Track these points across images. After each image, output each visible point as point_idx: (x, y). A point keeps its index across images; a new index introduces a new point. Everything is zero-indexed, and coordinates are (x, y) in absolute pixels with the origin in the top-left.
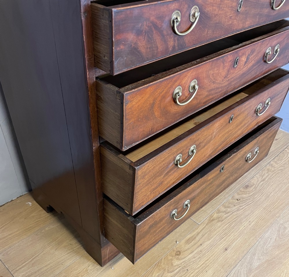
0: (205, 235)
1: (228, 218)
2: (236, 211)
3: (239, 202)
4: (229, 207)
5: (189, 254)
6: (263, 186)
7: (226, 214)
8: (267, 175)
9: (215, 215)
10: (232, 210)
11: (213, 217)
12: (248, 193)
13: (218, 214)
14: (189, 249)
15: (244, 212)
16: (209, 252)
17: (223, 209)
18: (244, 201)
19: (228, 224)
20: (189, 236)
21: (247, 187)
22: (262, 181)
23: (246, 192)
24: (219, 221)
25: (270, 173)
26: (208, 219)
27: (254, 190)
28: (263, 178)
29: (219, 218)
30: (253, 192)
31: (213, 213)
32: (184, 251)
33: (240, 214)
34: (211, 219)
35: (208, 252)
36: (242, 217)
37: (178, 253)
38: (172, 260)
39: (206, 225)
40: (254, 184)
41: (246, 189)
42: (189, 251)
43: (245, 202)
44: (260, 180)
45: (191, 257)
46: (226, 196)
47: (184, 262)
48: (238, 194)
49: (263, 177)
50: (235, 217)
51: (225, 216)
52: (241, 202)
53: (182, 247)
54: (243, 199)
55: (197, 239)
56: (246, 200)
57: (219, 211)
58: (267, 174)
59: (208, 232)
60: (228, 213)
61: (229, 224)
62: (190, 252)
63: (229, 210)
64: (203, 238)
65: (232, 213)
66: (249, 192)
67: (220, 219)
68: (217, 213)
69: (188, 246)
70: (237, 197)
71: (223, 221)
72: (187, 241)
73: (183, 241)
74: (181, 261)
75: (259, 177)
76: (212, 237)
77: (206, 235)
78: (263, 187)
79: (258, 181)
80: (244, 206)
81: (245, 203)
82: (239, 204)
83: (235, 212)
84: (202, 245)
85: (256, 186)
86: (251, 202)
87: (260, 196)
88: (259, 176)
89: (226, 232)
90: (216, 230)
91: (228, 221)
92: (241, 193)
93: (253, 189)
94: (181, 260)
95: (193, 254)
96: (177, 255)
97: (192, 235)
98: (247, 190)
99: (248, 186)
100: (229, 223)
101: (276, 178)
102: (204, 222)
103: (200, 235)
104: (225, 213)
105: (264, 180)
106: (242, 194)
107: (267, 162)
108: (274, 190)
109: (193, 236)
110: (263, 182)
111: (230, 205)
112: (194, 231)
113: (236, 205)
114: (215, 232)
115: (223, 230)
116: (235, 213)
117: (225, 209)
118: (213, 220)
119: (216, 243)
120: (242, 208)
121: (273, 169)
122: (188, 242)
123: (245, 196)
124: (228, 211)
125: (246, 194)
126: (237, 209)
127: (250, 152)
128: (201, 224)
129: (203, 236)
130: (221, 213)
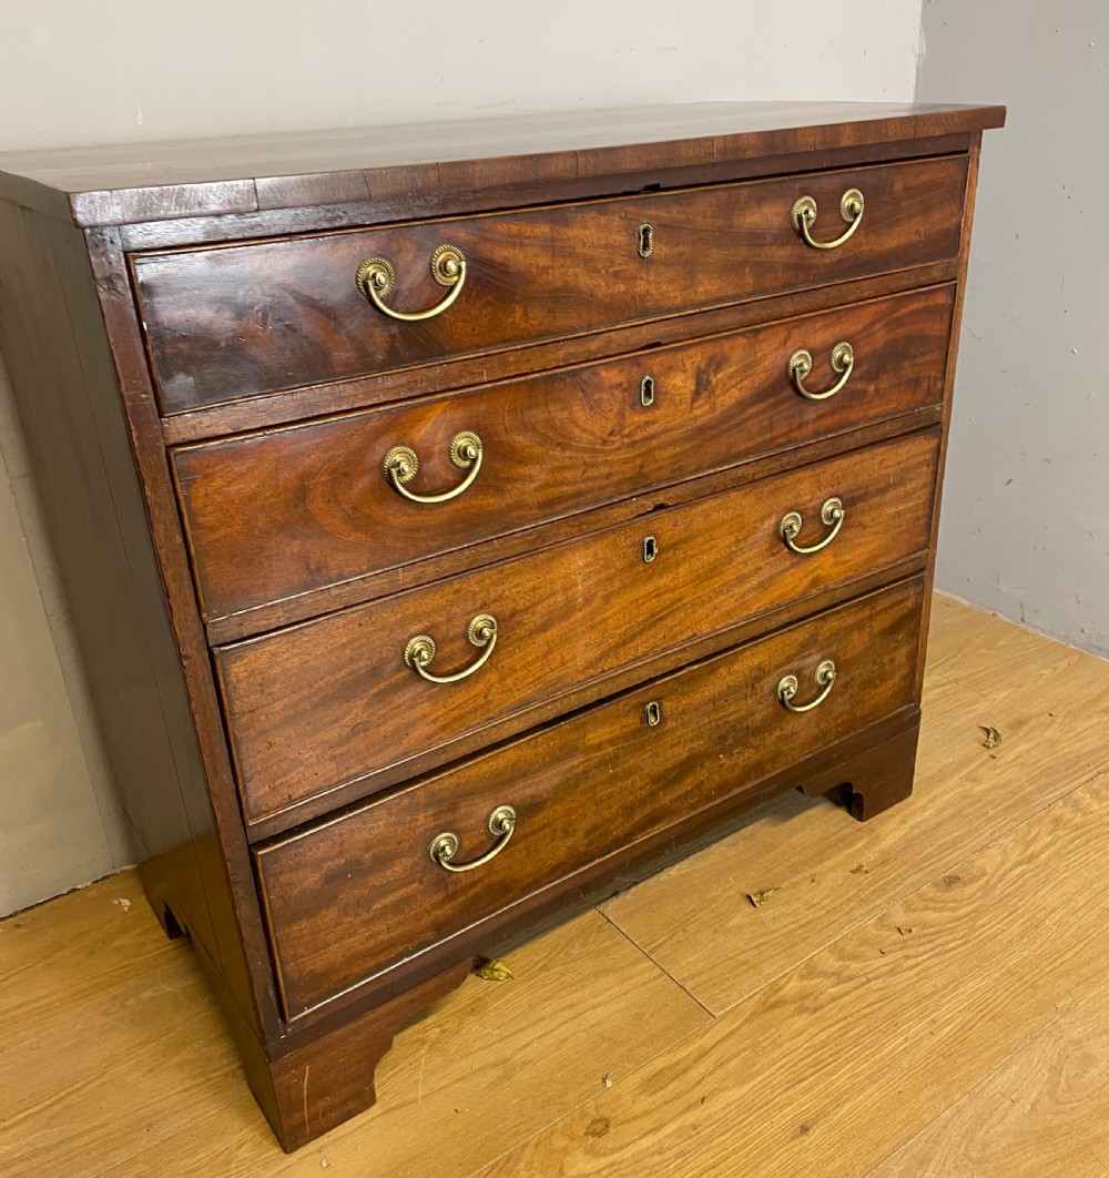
0: (728, 1060)
1: (846, 999)
2: (884, 974)
3: (905, 941)
4: (855, 957)
5: (642, 1132)
6: (1021, 882)
7: (839, 983)
8: (1050, 839)
9: (792, 987)
10: (868, 970)
11: (781, 994)
12: (950, 905)
13: (806, 982)
14: (646, 1113)
15: (916, 978)
16: (728, 1135)
17: (832, 963)
18: (926, 935)
19: (836, 1023)
20: (659, 1063)
21: (952, 881)
22: (1018, 863)
23: (943, 901)
24: (800, 1011)
25: (1061, 833)
26: (757, 997)
27: (979, 894)
28: (1028, 852)
29: (806, 997)
30: (971, 903)
31: (784, 976)
32: (628, 1122)
33: (900, 986)
34: (773, 999)
35: (722, 1134)
36: (906, 999)
37: (600, 1126)
38: (565, 1151)
39: (747, 1020)
40: (984, 874)
41: (946, 891)
42: (646, 1124)
43: (929, 942)
44: (1013, 857)
45: (648, 1148)
46: (856, 913)
47: (613, 1164)
48: (909, 908)
49: (1028, 846)
50: (872, 999)
51: (832, 990)
52: (913, 939)
53: (622, 1105)
54: (924, 928)
55: (694, 1075)
56: (938, 932)
57: (810, 972)
58: (1050, 834)
59: (745, 1050)
60: (850, 979)
61: (842, 1024)
62: (649, 1127)
63: (854, 966)
64: (718, 1074)
65: (864, 980)
66: (954, 901)
67: (807, 1003)
68: (802, 977)
69: (646, 1102)
70: (900, 917)
71: (816, 1010)
72: (649, 1080)
73: (634, 1080)
74: (603, 1161)
75: (1013, 848)
76: (758, 1073)
77: (735, 1061)
78: (1021, 886)
79: (1003, 863)
80: (920, 959)
81: (929, 946)
82: (902, 949)
83: (876, 978)
84: (706, 1104)
85: (991, 882)
86: (958, 942)
87: (1003, 920)
88: (1011, 845)
89: (824, 1057)
90: (781, 1045)
91: (840, 1011)
92: (921, 905)
93: (978, 890)
94: (604, 1155)
95: (661, 1134)
96: (594, 1134)
98: (950, 895)
99: (957, 878)
100: (841, 1020)
101: (1085, 854)
102: (740, 1008)
103: (709, 1061)
104: (833, 979)
105: (1030, 859)
106: (926, 909)
109: (677, 1063)
110: (1025, 867)
111: (862, 949)
112: (687, 1042)
113: (891, 952)
114: (777, 1053)
115: (810, 1047)
116: (878, 984)
117: (839, 963)
118: (775, 1005)
119: (770, 1097)
120: (912, 962)
121: (1079, 819)
122: (652, 1084)
123: (934, 915)
124: (847, 973)
125: (940, 910)
126: (891, 967)
127: (791, 672)
128: (723, 1018)
129: (722, 1064)
130: (819, 976)
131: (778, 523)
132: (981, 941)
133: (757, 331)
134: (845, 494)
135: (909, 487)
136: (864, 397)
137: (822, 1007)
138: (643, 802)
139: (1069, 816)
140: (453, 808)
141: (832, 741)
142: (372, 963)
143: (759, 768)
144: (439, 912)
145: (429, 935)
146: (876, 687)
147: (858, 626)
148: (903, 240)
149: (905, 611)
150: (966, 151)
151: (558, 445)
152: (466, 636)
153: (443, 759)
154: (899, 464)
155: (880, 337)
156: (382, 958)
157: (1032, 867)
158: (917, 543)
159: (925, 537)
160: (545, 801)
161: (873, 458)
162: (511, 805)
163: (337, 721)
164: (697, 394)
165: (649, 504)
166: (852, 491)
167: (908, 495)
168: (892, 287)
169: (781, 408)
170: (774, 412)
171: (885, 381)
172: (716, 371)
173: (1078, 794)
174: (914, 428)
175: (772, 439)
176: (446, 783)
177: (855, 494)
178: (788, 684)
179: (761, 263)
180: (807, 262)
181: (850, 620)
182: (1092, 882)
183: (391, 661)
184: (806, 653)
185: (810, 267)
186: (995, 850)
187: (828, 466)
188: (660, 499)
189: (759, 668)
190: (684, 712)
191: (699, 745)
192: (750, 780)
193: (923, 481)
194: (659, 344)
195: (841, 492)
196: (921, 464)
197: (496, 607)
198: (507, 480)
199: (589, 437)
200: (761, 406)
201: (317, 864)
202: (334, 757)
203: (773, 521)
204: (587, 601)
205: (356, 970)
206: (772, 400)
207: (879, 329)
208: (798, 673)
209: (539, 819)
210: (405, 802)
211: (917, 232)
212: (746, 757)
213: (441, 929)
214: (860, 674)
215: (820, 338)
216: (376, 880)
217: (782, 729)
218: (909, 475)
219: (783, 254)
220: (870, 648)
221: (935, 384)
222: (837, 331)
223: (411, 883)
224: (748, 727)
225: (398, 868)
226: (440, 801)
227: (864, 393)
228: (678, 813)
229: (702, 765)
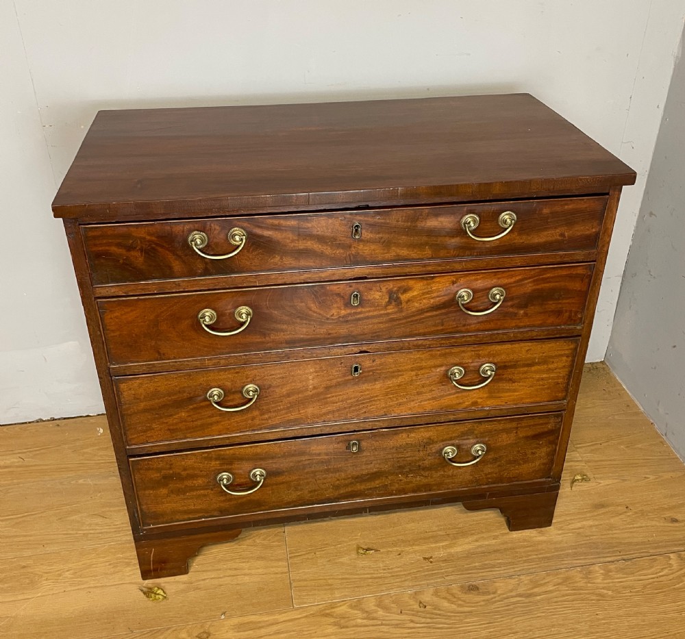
1: (362, 629)
2: (392, 625)
7: (365, 619)
8: (551, 589)
9: (343, 609)
10: (387, 618)
15: (407, 635)
18: (432, 614)
21: (473, 589)
22: (520, 595)
24: (335, 624)
26: (321, 606)
29: (344, 618)
34: (327, 611)
37: (204, 636)
39: (306, 617)
40: (494, 593)
41: (465, 593)
44: (521, 590)
50: (376, 635)
53: (221, 631)
54: (435, 609)
57: (357, 605)
63: (381, 613)
65: (380, 623)
66: (464, 601)
67: (342, 621)
68: (351, 607)
69: (232, 634)
70: (427, 597)
71: (344, 627)
72: (242, 624)
77: (285, 635)
79: (511, 591)
80: (418, 625)
81: (429, 620)
88: (526, 582)
91: (354, 634)
93: (484, 601)
97: (260, 620)
98: (464, 597)
99: (478, 589)
103: (275, 628)
104: (365, 615)
105: (530, 595)
107: (584, 562)
108: (531, 630)
109: (260, 622)
116: (385, 629)
118: (327, 615)
120: (412, 625)
124: (375, 615)
127: (453, 445)
128: (298, 609)
129: (279, 633)
130: (359, 610)
131: (447, 371)
132: (459, 631)
133: (433, 278)
134: (498, 362)
135: (551, 366)
136: (515, 316)
137: (347, 627)
138: (346, 486)
139: (578, 579)
140: (231, 464)
141: (483, 485)
142: (186, 517)
143: (427, 487)
144: (222, 505)
145: (216, 513)
146: (520, 464)
147: (507, 431)
148: (550, 239)
149: (546, 430)
150: (608, 194)
151: (299, 317)
152: (241, 392)
153: (227, 442)
154: (544, 353)
155: (529, 287)
156: (191, 516)
157: (527, 601)
158: (557, 396)
159: (564, 394)
160: (284, 472)
161: (521, 348)
162: (264, 469)
163: (171, 415)
164: (389, 303)
165: (356, 350)
166: (505, 362)
167: (549, 371)
168: (540, 262)
169: (450, 315)
170: (445, 317)
171: (532, 310)
172: (402, 294)
173: (596, 568)
174: (557, 336)
175: (442, 329)
176: (228, 452)
177: (507, 364)
178: (450, 451)
179: (438, 245)
180: (472, 245)
181: (501, 427)
182: (553, 626)
183: (200, 396)
184: (466, 437)
185: (474, 248)
186: (513, 581)
187: (486, 347)
188: (364, 348)
189: (429, 438)
190: (375, 449)
191: (385, 467)
192: (421, 491)
193: (564, 364)
194: (366, 278)
195: (496, 361)
196: (562, 355)
197: (258, 382)
198: (268, 330)
199: (318, 316)
200: (435, 313)
201: (158, 470)
202: (169, 430)
203: (443, 368)
204: (314, 388)
205: (177, 517)
206: (443, 311)
207: (528, 283)
208: (458, 447)
209: (280, 479)
210: (206, 455)
211: (562, 235)
212: (419, 480)
213: (223, 512)
214: (507, 456)
215: (480, 284)
216: (189, 483)
217: (445, 472)
218: (551, 360)
219: (455, 241)
220: (515, 443)
221: (576, 315)
222: (494, 281)
223: (207, 489)
224: (419, 466)
225: (200, 481)
226: (223, 459)
227: (516, 314)
228: (370, 496)
229: (387, 477)
